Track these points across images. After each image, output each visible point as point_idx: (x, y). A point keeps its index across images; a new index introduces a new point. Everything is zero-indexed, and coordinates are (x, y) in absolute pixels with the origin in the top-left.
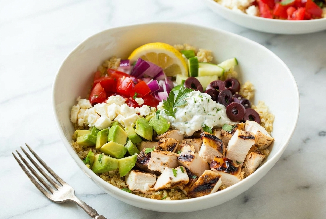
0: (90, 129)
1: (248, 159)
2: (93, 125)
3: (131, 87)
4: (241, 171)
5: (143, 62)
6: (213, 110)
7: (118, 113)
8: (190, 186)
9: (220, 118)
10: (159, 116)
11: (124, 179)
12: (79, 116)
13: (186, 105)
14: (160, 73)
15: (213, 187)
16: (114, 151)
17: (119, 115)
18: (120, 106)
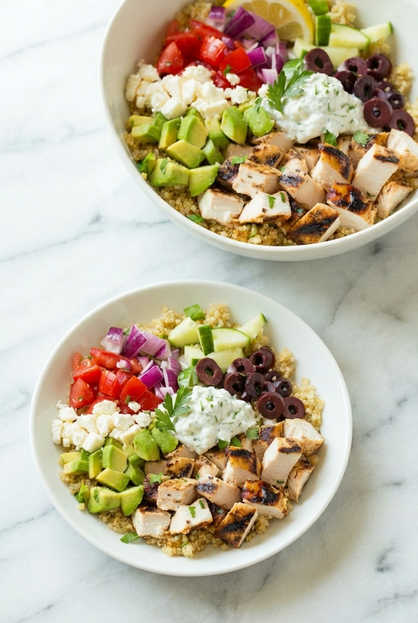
0: (154, 115)
1: (385, 191)
2: (158, 110)
3: (222, 55)
4: (372, 210)
5: (246, 14)
6: (343, 106)
7: (197, 95)
8: (292, 224)
9: (352, 120)
10: (259, 108)
11: (196, 200)
12: (139, 92)
13: (302, 95)
14: (271, 33)
15: (325, 230)
16: (185, 156)
17: (198, 100)
18: (203, 83)
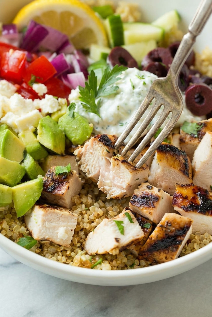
3: (24, 66)
5: (38, 26)
7: (6, 109)
10: (74, 113)
11: (23, 220)
13: (118, 93)
14: (66, 43)
16: (4, 174)
17: (8, 114)
18: (9, 97)
